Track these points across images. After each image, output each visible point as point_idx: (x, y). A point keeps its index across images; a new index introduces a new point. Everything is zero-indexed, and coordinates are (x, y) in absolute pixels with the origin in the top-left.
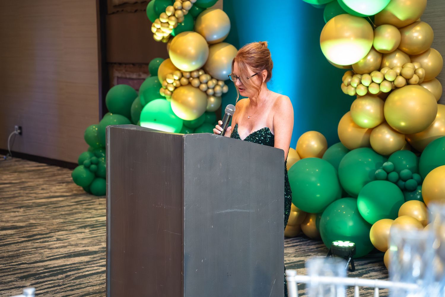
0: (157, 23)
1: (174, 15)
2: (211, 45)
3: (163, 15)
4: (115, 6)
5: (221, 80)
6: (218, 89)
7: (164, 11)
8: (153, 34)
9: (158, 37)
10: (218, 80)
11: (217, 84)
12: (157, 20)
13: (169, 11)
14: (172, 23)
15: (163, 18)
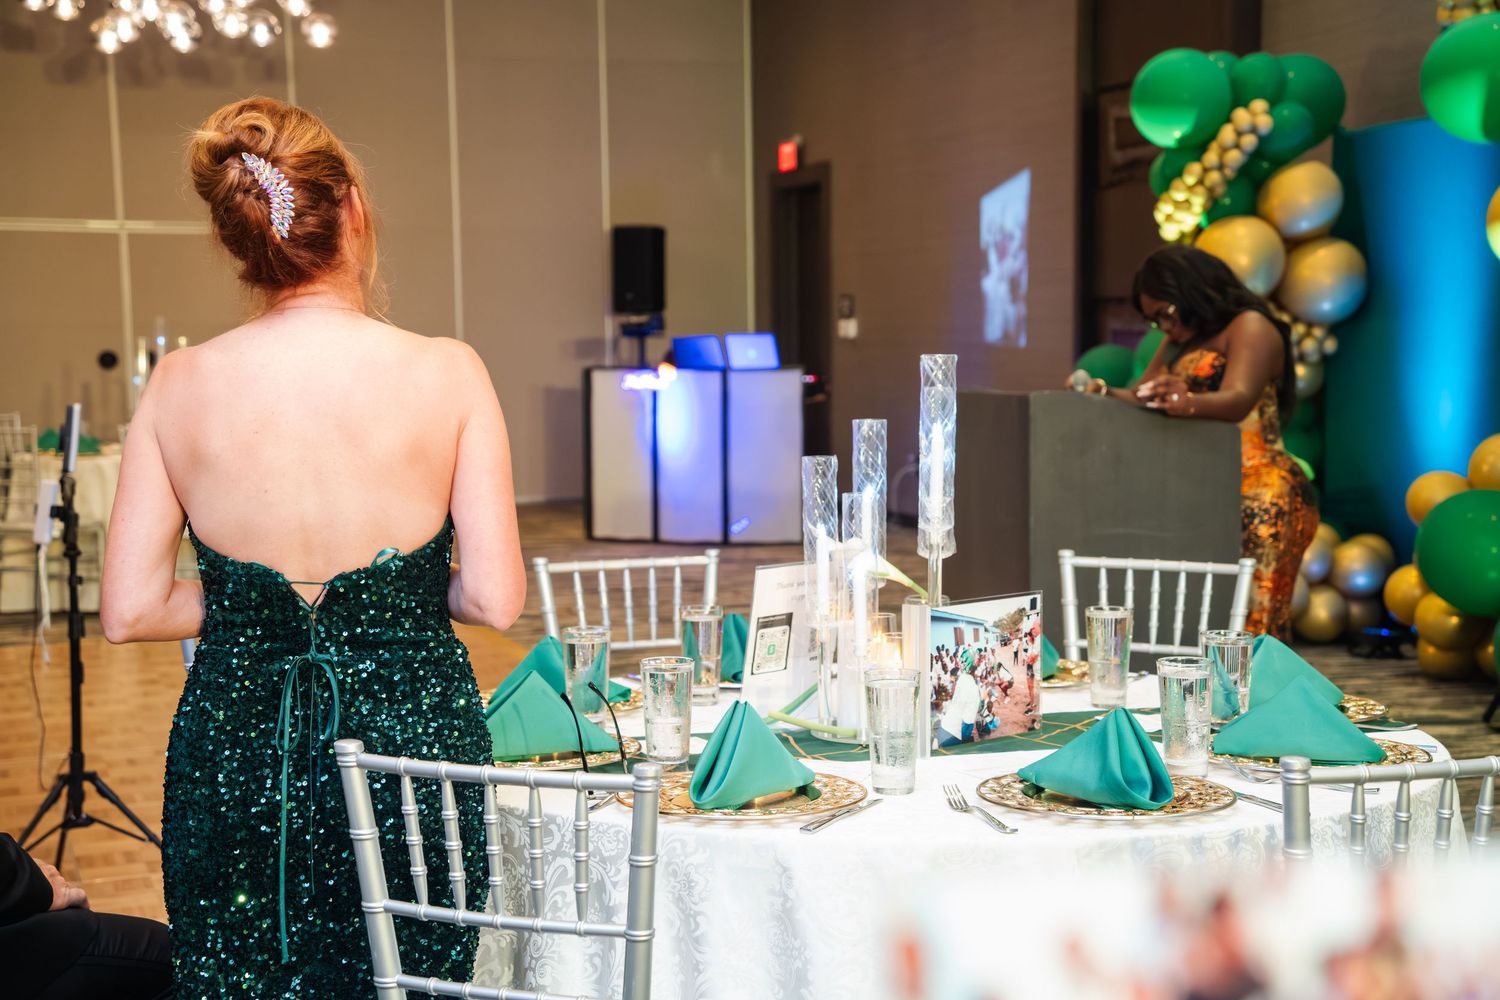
0: (1166, 202)
1: (1200, 182)
2: (1294, 244)
3: (1177, 183)
4: (1116, 169)
5: (1319, 324)
6: (1309, 345)
7: (1179, 174)
8: (1156, 227)
9: (1169, 233)
10: (1310, 325)
11: (1308, 334)
12: (1164, 196)
13: (1191, 173)
14: (1199, 201)
15: (1177, 189)
